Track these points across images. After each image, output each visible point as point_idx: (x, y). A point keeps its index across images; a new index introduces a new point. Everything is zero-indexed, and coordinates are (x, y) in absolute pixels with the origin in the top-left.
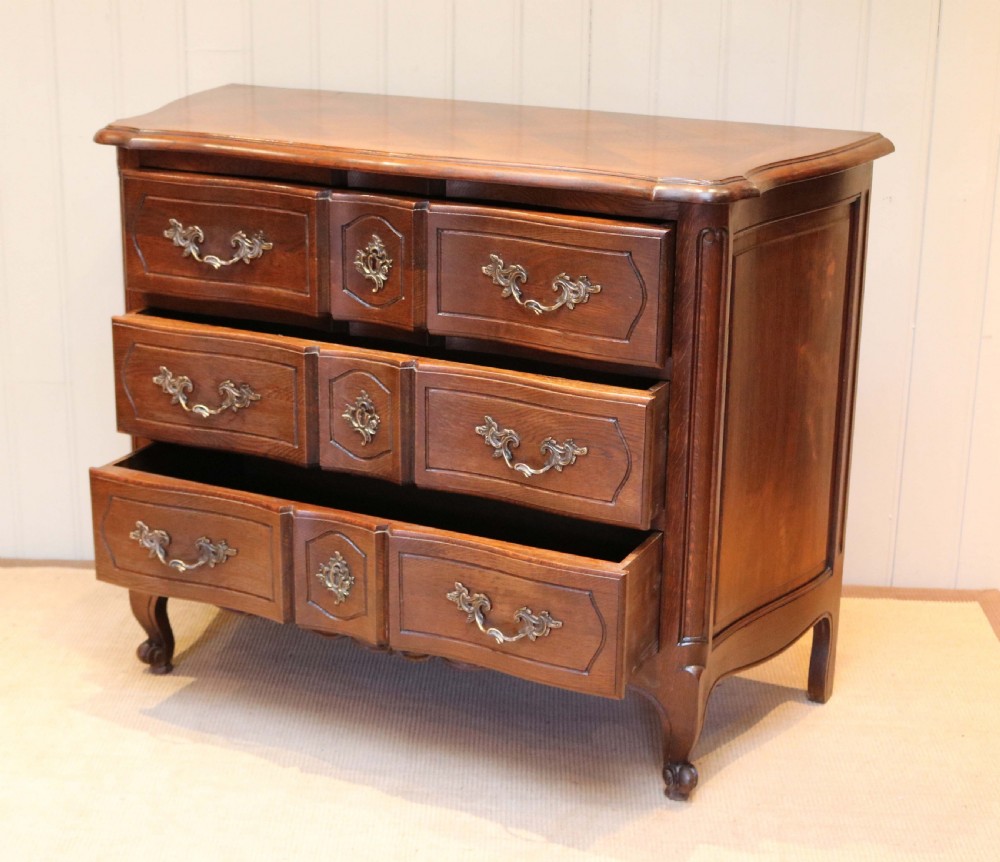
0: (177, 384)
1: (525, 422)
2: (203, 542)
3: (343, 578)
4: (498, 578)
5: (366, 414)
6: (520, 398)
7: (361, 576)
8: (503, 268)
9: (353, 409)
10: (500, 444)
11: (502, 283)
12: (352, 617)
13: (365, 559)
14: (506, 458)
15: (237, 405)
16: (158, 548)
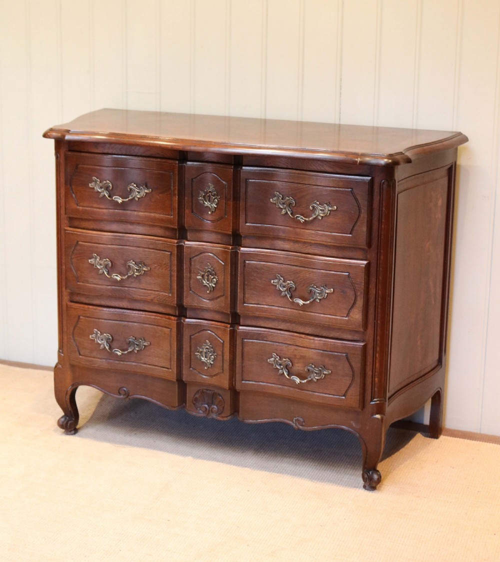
0: (102, 263)
1: (299, 277)
2: (131, 339)
3: (210, 354)
4: (296, 350)
5: (210, 276)
6: (296, 264)
7: (220, 353)
8: (282, 199)
9: (202, 273)
10: (285, 289)
11: (282, 207)
12: (214, 376)
13: (223, 344)
14: (288, 296)
15: (136, 274)
16: (105, 344)
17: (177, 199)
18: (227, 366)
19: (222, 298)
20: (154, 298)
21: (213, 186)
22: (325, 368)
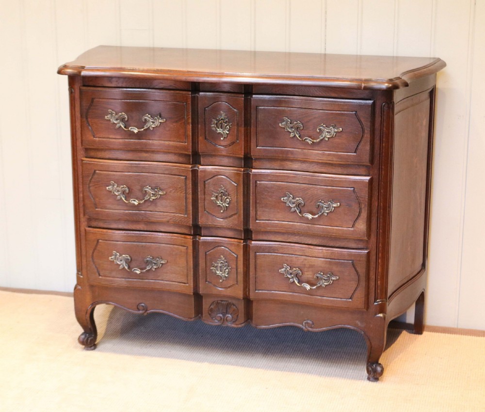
0: (119, 189)
1: (307, 193)
2: (149, 258)
3: (225, 268)
4: (305, 260)
5: (224, 196)
6: (305, 182)
7: (234, 266)
8: (290, 124)
9: (216, 194)
10: (294, 205)
11: (290, 131)
12: (229, 287)
13: (237, 258)
14: (298, 212)
15: (153, 198)
16: (124, 264)
17: (191, 127)
18: (241, 278)
19: (235, 217)
20: (170, 219)
21: (224, 114)
22: (333, 274)
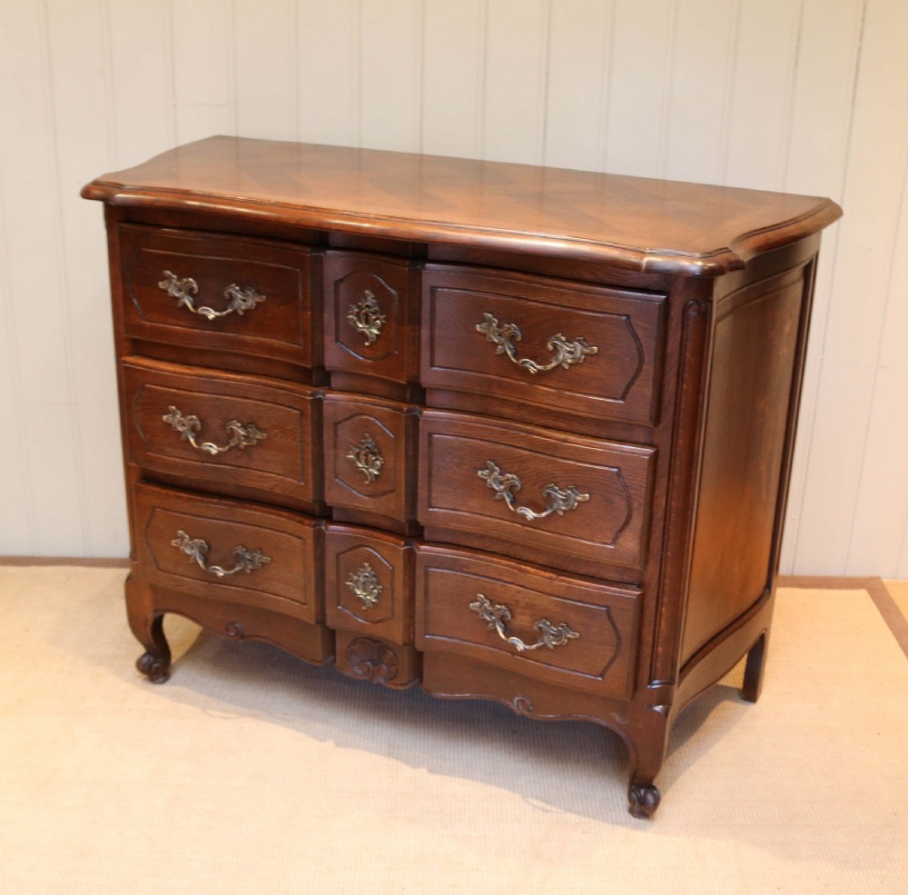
0: (185, 422)
1: (528, 468)
2: (240, 550)
3: (371, 587)
4: (519, 592)
5: (370, 456)
6: (522, 445)
7: (388, 586)
8: (498, 326)
9: (357, 450)
10: (502, 487)
11: (496, 340)
12: (379, 622)
13: (393, 571)
14: (508, 500)
15: (244, 443)
16: (197, 554)
17: (309, 317)
18: (399, 607)
19: (392, 495)
20: (276, 486)
21: (373, 296)
22: (569, 627)
